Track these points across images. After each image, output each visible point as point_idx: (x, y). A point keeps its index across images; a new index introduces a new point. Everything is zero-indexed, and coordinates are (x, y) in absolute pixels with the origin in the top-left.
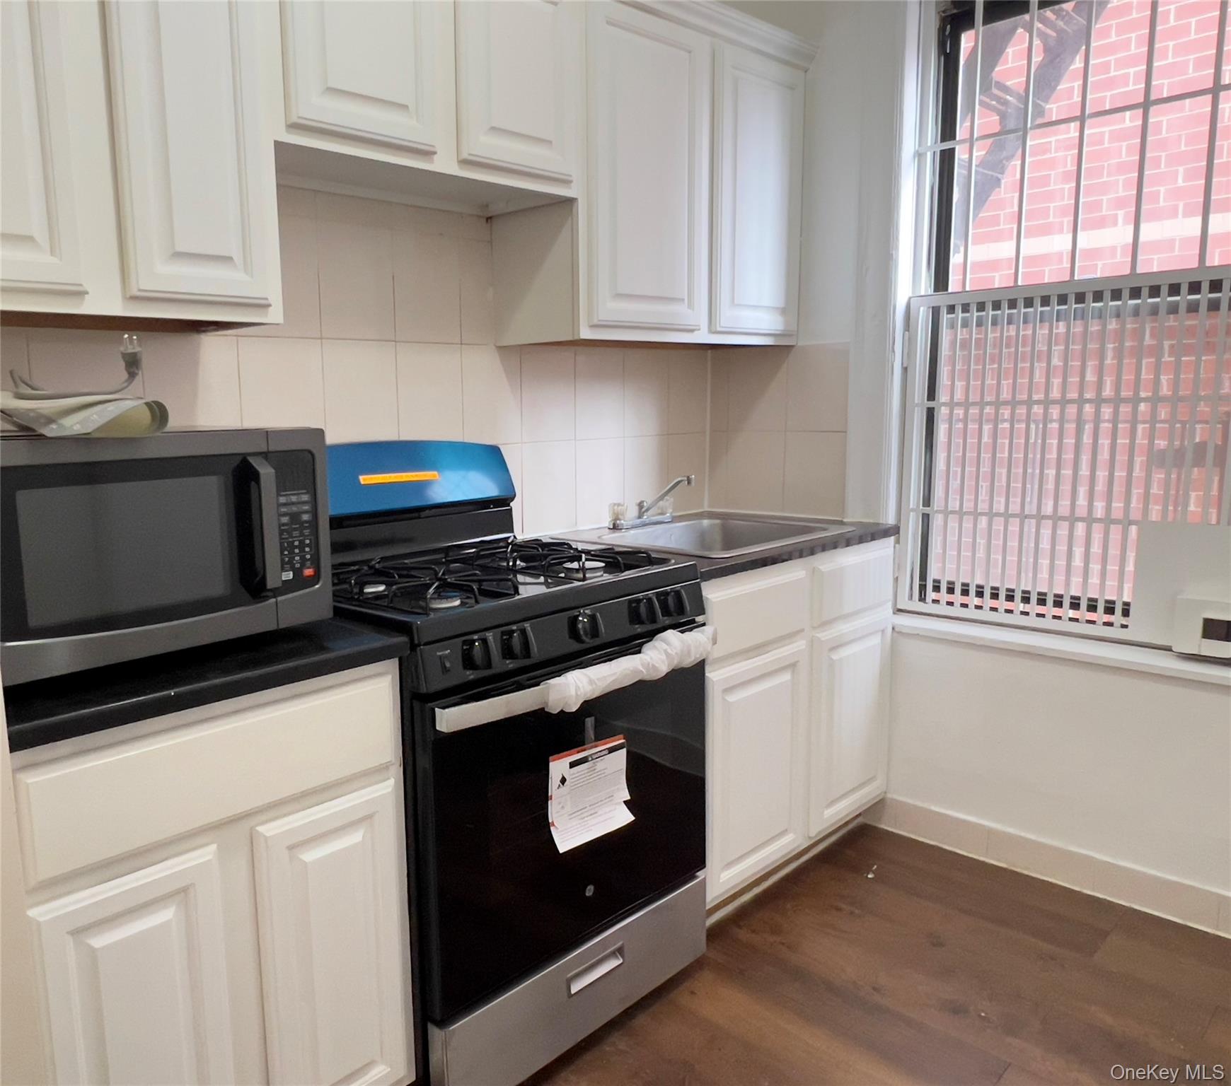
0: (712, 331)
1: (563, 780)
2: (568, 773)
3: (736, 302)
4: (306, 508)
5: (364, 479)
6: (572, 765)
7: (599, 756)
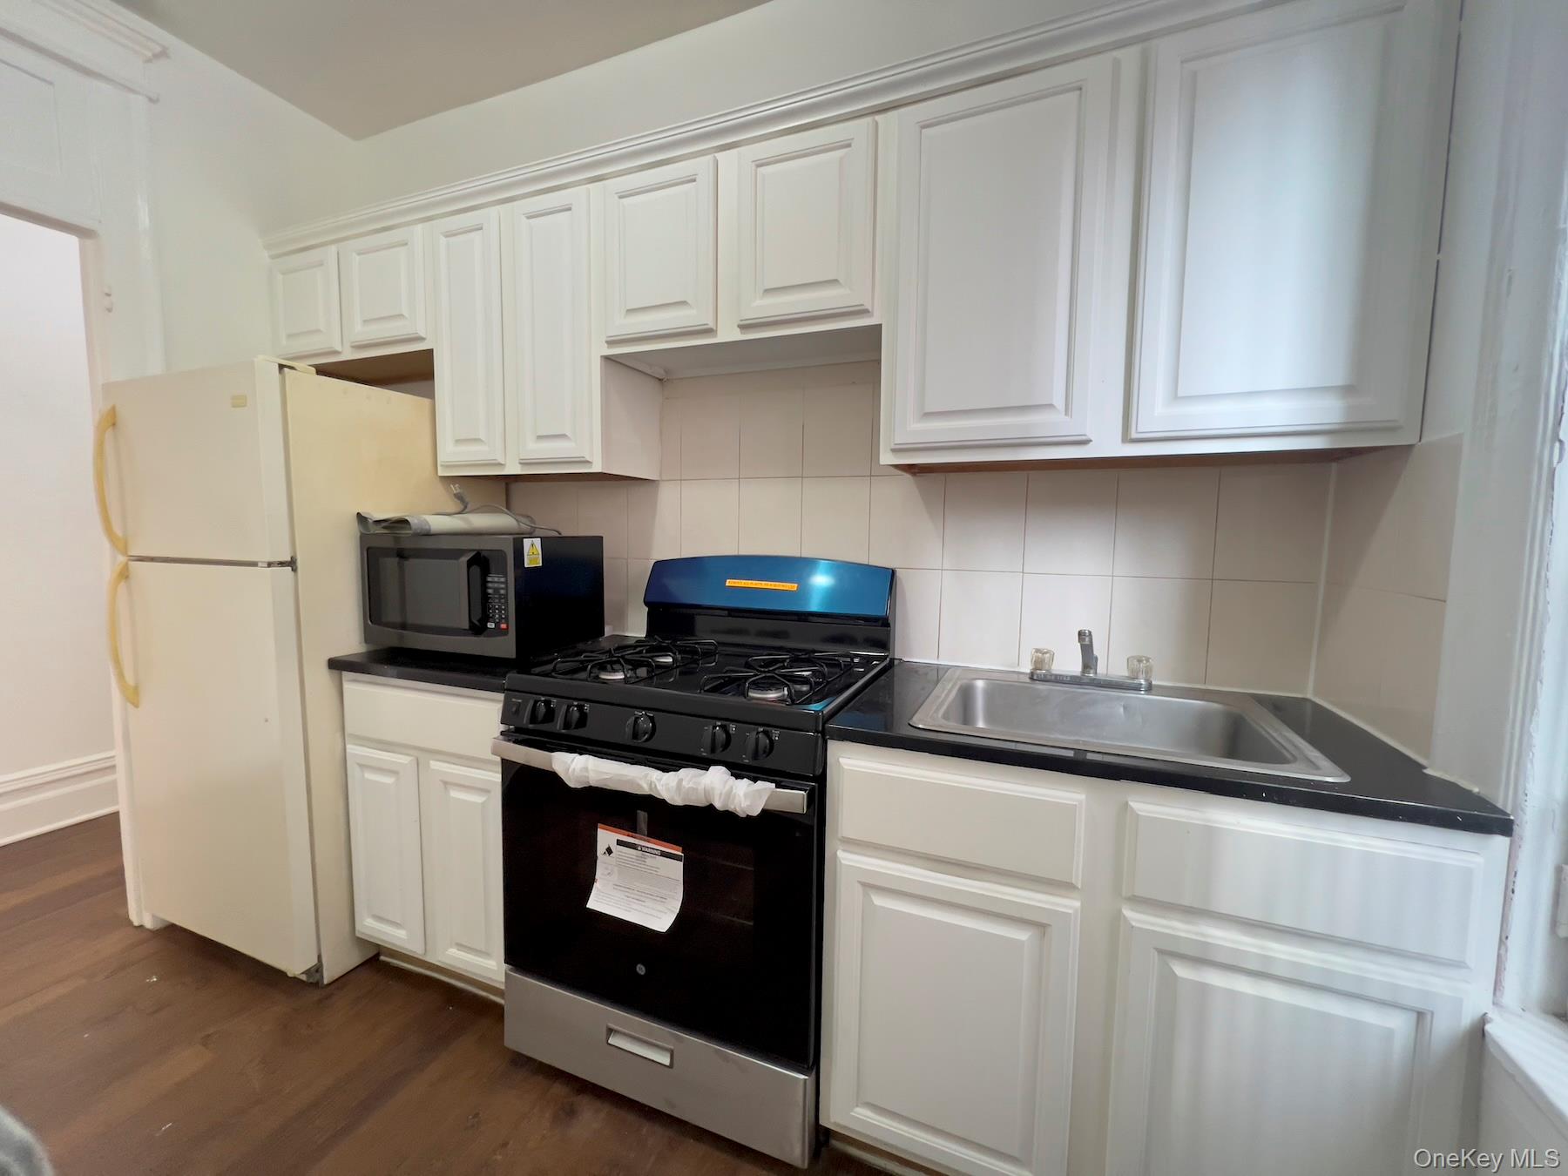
0: (1127, 439)
1: (609, 851)
2: (614, 847)
3: (1180, 393)
4: (503, 586)
5: (729, 583)
6: (620, 843)
7: (652, 852)
